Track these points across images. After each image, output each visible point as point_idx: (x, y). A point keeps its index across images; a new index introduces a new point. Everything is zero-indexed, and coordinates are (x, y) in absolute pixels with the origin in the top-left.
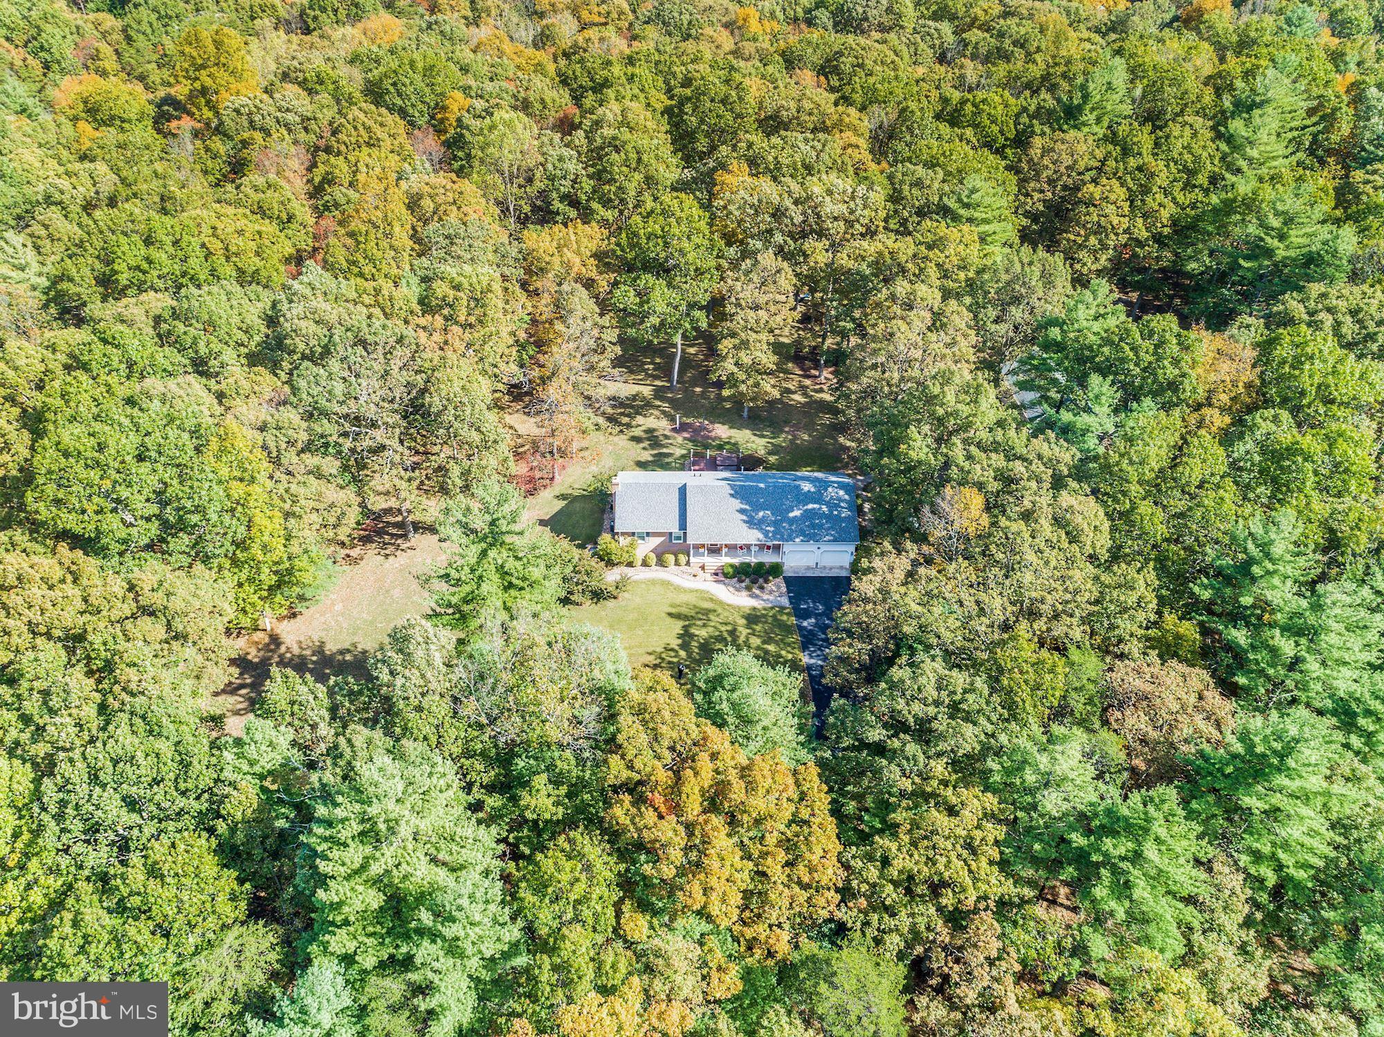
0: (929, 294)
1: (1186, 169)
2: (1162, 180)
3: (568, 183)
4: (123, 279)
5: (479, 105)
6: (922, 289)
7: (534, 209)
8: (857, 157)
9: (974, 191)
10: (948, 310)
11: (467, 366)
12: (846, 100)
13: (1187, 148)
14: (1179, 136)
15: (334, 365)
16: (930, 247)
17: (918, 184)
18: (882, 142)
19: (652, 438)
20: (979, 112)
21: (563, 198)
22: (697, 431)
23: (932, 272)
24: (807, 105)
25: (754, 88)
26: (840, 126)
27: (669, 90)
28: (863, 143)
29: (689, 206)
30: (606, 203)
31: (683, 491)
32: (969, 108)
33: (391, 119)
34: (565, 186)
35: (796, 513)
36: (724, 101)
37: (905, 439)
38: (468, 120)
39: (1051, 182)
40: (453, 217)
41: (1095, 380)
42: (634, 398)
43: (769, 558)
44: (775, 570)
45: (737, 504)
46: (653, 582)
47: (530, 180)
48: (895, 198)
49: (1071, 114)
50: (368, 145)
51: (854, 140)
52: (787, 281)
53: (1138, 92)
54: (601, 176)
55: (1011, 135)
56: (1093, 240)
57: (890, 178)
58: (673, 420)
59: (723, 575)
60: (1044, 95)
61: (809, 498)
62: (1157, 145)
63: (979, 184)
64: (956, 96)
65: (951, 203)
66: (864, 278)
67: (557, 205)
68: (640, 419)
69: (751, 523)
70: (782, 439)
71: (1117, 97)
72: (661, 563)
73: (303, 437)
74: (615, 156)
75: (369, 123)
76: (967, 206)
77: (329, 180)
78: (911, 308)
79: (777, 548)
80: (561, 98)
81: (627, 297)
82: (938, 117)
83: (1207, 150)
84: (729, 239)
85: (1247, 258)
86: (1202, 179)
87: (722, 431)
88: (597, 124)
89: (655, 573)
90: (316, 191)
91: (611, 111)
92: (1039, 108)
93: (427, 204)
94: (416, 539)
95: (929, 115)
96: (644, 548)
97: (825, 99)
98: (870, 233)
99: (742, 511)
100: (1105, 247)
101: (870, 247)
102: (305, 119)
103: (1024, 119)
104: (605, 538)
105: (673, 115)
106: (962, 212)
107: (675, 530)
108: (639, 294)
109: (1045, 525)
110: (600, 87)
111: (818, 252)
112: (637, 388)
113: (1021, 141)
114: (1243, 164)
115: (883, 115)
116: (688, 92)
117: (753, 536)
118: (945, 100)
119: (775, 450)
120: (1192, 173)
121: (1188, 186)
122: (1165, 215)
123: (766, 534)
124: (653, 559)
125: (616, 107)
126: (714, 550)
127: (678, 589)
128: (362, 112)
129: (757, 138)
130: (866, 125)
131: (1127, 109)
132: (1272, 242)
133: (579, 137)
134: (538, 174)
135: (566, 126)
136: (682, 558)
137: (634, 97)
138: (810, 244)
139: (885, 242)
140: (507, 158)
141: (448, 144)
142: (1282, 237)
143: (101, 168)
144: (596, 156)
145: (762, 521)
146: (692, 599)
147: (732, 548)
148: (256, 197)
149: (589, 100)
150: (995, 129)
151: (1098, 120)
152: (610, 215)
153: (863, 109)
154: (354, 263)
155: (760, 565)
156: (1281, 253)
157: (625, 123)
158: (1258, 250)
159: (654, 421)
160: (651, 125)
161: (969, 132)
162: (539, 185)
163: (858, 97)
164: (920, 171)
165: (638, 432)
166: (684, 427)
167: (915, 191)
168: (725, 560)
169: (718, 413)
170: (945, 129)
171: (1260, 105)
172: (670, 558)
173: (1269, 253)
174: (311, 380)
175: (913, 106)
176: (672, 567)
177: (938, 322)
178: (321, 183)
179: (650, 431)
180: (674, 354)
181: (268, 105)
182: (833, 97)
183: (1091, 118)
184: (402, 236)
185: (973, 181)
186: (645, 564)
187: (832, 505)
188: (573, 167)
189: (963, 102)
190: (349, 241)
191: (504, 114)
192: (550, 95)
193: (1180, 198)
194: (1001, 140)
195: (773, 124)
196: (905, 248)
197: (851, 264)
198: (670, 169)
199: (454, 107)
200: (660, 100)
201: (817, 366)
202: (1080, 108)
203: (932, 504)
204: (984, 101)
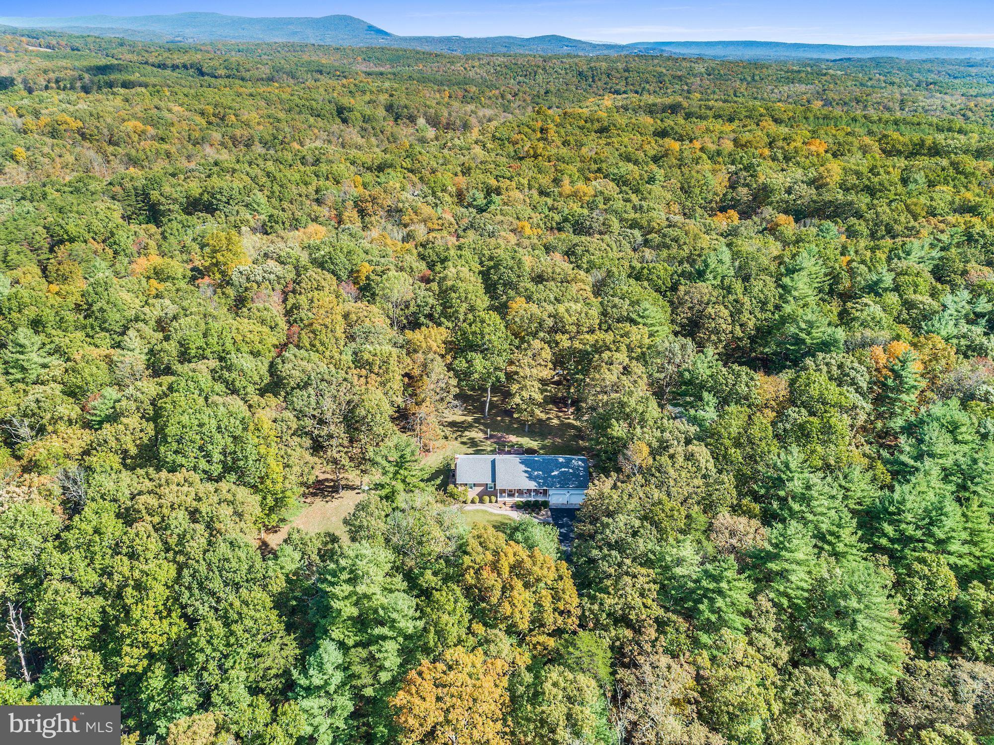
0: (622, 357)
1: (760, 301)
2: (747, 305)
3: (428, 308)
4: (193, 352)
5: (379, 269)
6: (617, 355)
7: (409, 323)
8: (585, 295)
9: (645, 310)
10: (632, 365)
11: (379, 393)
12: (579, 267)
13: (762, 291)
14: (757, 286)
15: (310, 390)
16: (622, 336)
17: (615, 306)
18: (599, 289)
19: (473, 443)
20: (650, 273)
21: (426, 316)
22: (499, 438)
23: (623, 348)
24: (558, 270)
25: (528, 262)
26: (575, 280)
27: (481, 263)
28: (588, 288)
29: (495, 317)
30: (447, 318)
31: (493, 463)
32: (645, 271)
33: (329, 276)
34: (427, 310)
35: (556, 473)
36: (511, 269)
37: (610, 426)
38: (373, 277)
39: (690, 308)
40: (367, 323)
41: (705, 394)
42: (463, 422)
43: (541, 498)
44: (545, 504)
45: (523, 468)
46: (477, 511)
47: (407, 307)
48: (604, 314)
49: (701, 275)
50: (317, 289)
51: (583, 287)
52: (547, 354)
53: (737, 264)
54: (446, 305)
55: (669, 285)
56: (713, 337)
57: (601, 303)
58: (486, 433)
59: (517, 507)
60: (686, 265)
61: (562, 465)
62: (746, 289)
63: (648, 306)
64: (639, 266)
65: (634, 316)
66: (588, 353)
67: (422, 319)
68: (467, 433)
69: (530, 478)
70: (548, 442)
71: (725, 267)
72: (481, 501)
73: (294, 426)
74: (453, 295)
75: (318, 278)
76: (643, 317)
77: (296, 307)
78: (611, 364)
79: (545, 492)
80: (423, 266)
81: (461, 364)
82: (629, 276)
83: (772, 292)
84: (516, 335)
85: (792, 345)
86: (770, 307)
87: (513, 439)
88: (444, 279)
89: (478, 506)
90: (288, 313)
91: (451, 272)
92: (683, 271)
93: (353, 317)
94: (343, 493)
95: (624, 275)
96: (472, 493)
97: (568, 267)
98: (591, 331)
99: (526, 472)
100: (720, 341)
101: (591, 338)
102: (278, 277)
103: (676, 277)
104: (451, 486)
105: (485, 275)
106: (640, 320)
107: (489, 481)
108: (467, 362)
109: (680, 459)
110: (444, 261)
111: (565, 342)
112: (464, 418)
113: (674, 288)
114: (791, 299)
115: (600, 275)
116: (492, 263)
117: (532, 485)
118: (632, 268)
119: (543, 447)
120: (764, 303)
121: (763, 310)
122: (751, 324)
123: (539, 483)
124: (477, 500)
125: (454, 270)
126: (511, 494)
127: (491, 514)
128: (313, 272)
129: (530, 285)
130: (590, 279)
131: (732, 272)
132: (803, 335)
133: (434, 286)
134: (412, 303)
135: (426, 280)
136: (494, 499)
137: (462, 266)
138: (558, 337)
139: (600, 335)
140: (395, 296)
141: (361, 289)
142: (809, 334)
143: (167, 302)
144: (444, 294)
145: (538, 477)
146: (500, 519)
147: (520, 492)
148: (258, 314)
149: (438, 267)
150: (660, 282)
151: (715, 278)
152: (450, 325)
153: (587, 271)
154: (314, 346)
155: (537, 502)
156: (808, 341)
157: (458, 278)
158: (798, 341)
159: (476, 434)
160: (473, 279)
161: (646, 284)
162: (413, 309)
163: (585, 266)
164: (616, 300)
165: (464, 440)
166: (492, 437)
167: (614, 310)
168: (517, 499)
169: (510, 430)
170: (632, 281)
171: (799, 270)
172: (487, 498)
173: (803, 341)
174: (299, 399)
175: (614, 269)
176: (488, 504)
177: (626, 371)
178: (292, 308)
179: (472, 439)
180: (485, 402)
181: (258, 270)
182: (571, 266)
183: (711, 276)
184: (339, 333)
185: (645, 304)
186: (473, 502)
187: (576, 469)
188: (431, 301)
189: (643, 268)
190: (312, 335)
191: (392, 273)
192: (415, 265)
193: (759, 316)
194: (663, 288)
195: (539, 279)
196: (609, 337)
197: (581, 347)
198: (482, 301)
199: (364, 270)
200: (477, 267)
201: (566, 406)
202: (704, 272)
203: (624, 454)
204: (654, 268)
